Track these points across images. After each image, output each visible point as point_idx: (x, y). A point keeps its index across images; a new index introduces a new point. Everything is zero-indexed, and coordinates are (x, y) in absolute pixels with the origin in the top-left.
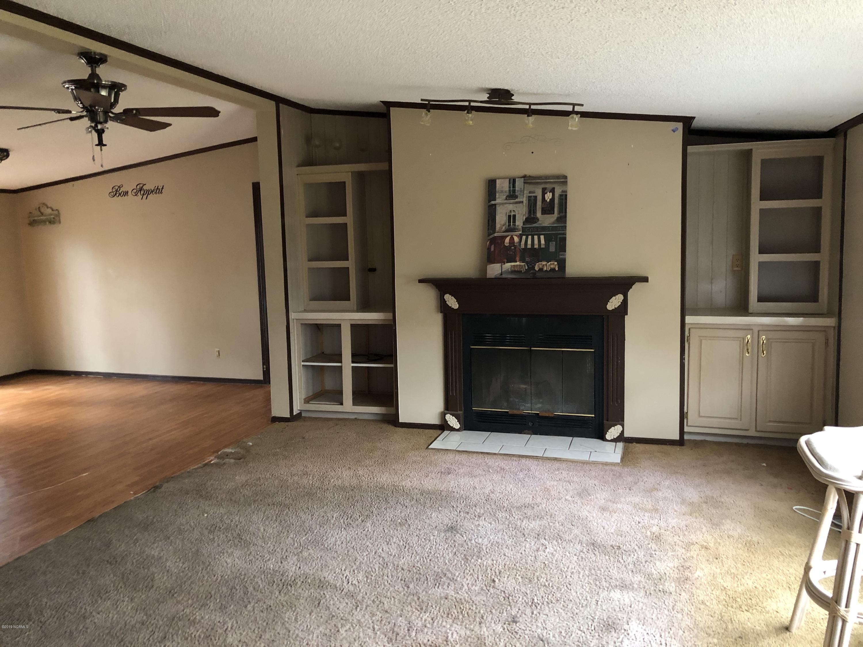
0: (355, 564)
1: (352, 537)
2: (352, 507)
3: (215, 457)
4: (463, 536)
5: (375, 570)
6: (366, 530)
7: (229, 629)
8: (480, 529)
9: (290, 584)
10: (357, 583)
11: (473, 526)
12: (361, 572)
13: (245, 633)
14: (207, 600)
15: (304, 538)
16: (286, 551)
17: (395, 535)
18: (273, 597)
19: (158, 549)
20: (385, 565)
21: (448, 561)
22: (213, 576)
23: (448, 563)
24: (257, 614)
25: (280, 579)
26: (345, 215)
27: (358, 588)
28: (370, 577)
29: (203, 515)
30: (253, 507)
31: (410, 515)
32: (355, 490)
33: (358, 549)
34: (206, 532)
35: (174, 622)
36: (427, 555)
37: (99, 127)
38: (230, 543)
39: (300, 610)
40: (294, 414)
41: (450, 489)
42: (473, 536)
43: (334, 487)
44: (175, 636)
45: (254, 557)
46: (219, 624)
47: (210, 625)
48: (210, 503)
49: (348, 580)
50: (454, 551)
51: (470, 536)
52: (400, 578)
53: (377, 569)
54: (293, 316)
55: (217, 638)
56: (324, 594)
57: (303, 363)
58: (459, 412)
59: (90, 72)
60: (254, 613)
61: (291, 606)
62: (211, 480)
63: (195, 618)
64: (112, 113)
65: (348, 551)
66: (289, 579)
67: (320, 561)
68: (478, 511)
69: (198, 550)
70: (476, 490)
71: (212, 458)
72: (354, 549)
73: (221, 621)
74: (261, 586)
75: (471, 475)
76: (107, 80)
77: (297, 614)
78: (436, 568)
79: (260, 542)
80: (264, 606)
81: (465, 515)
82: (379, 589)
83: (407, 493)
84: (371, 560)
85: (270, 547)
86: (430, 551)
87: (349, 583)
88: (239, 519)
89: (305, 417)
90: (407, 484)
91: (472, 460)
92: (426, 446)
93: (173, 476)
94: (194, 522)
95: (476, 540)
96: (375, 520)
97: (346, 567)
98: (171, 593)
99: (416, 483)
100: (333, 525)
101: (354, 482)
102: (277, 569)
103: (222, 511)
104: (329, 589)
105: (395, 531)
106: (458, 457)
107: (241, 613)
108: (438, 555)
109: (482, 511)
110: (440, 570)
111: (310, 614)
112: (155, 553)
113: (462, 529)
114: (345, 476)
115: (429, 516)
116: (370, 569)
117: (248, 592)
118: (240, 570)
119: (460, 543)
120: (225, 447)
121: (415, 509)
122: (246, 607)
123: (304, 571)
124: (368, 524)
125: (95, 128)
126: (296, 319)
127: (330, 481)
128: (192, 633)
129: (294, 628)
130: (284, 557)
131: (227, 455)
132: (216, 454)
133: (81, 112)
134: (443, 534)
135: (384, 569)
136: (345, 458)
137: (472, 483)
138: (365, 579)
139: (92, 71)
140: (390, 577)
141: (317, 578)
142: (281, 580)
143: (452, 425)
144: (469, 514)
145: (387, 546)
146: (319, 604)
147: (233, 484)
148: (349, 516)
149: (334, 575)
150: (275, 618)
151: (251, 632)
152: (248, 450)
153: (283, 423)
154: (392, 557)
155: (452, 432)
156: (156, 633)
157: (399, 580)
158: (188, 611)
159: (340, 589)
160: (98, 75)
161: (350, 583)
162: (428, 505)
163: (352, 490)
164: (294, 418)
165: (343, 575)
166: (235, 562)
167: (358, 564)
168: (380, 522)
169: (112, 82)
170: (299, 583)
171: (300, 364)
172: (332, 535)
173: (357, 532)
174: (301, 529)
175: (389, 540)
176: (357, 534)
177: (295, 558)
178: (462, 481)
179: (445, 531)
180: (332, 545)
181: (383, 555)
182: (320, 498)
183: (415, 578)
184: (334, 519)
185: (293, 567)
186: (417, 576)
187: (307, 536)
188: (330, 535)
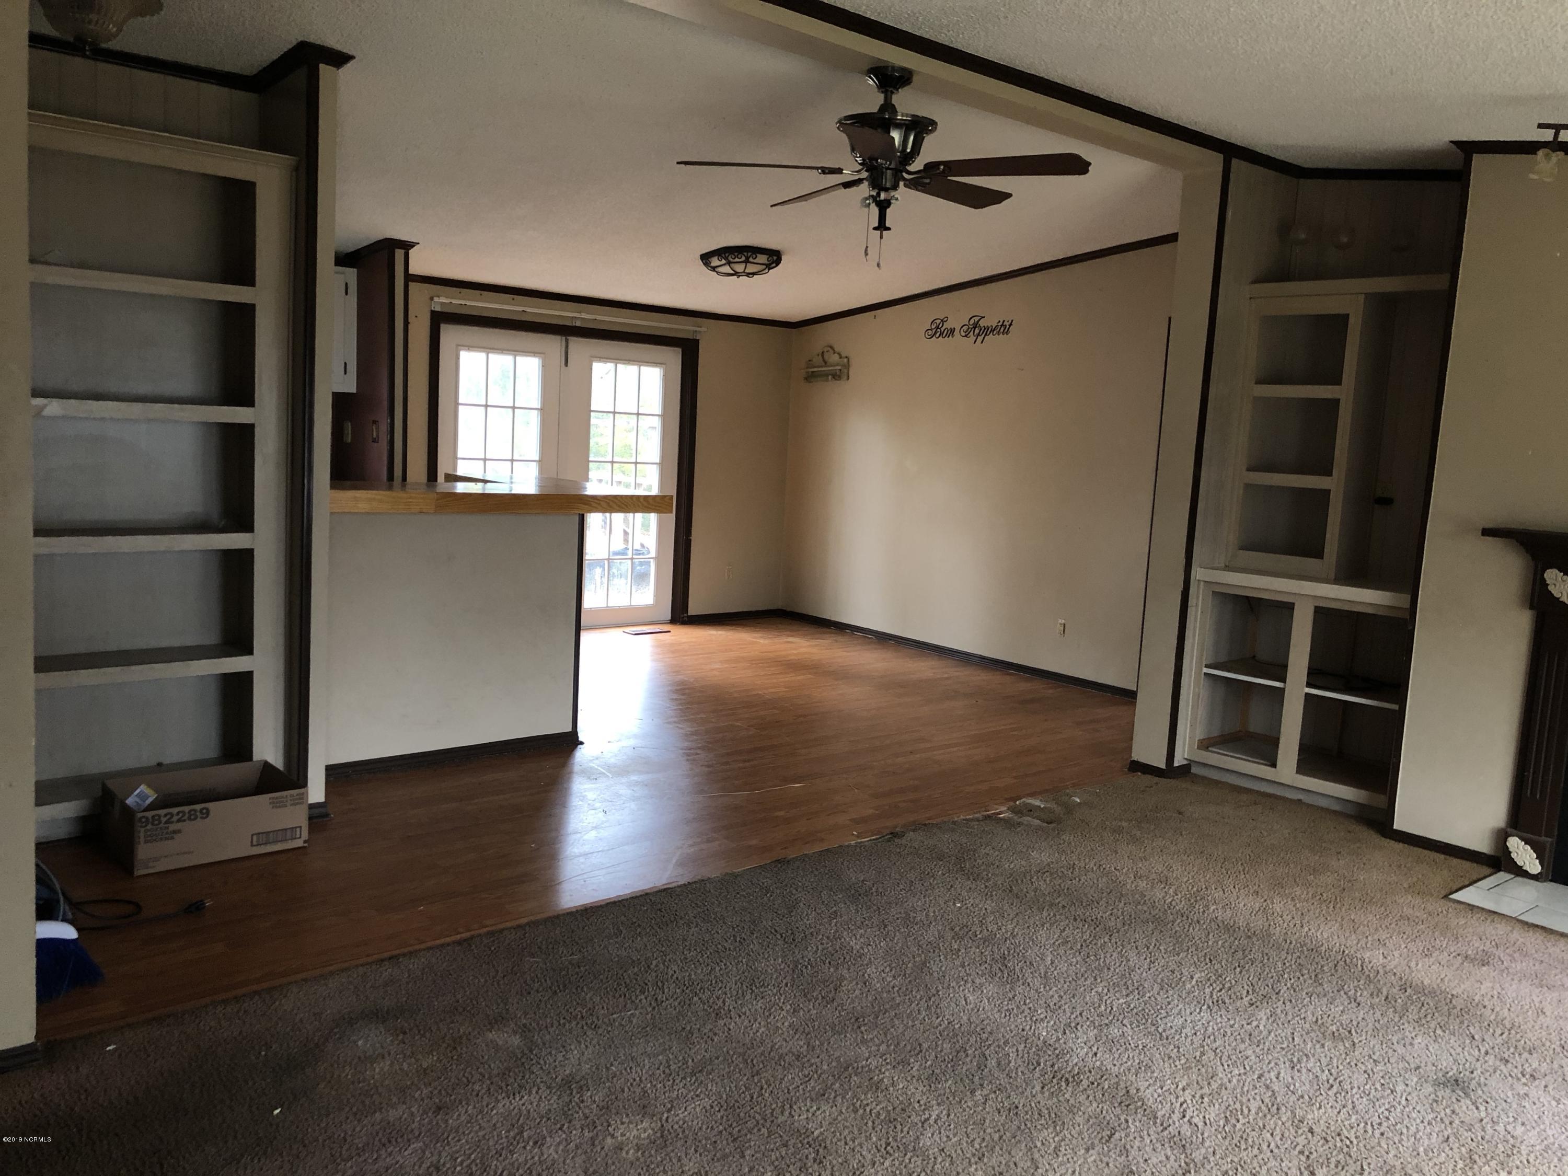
0: (1209, 1084)
1: (1219, 1030)
2: (1238, 970)
3: (1008, 809)
4: (1477, 1108)
5: (1249, 1111)
6: (1255, 1024)
7: (932, 1121)
8: (1526, 1104)
9: (1067, 1080)
10: (1201, 1125)
11: (1509, 1094)
12: (1217, 1106)
13: (956, 1139)
14: (911, 1056)
15: (1122, 1001)
16: (1081, 1014)
17: (1314, 1055)
18: (1028, 1093)
19: (862, 940)
20: (1274, 1108)
21: (1425, 1151)
22: (935, 1016)
23: (1422, 1154)
24: (988, 1113)
25: (1051, 1063)
26: (1338, 381)
27: (1199, 1135)
28: (1233, 1121)
29: (954, 904)
30: (1045, 914)
31: (1362, 1024)
32: (1255, 939)
33: (1225, 1058)
34: (949, 935)
35: (846, 1074)
36: (1376, 1120)
37: (883, 196)
38: (983, 968)
39: (1069, 1136)
40: (1176, 764)
41: (1477, 998)
42: (1503, 1116)
43: (1212, 920)
44: (839, 1099)
45: (1018, 1007)
46: (917, 1105)
47: (901, 1103)
48: (974, 886)
49: (1185, 1111)
50: (1446, 1134)
51: (1495, 1114)
52: (1298, 1148)
53: (1253, 1112)
54: (1198, 573)
55: (906, 1129)
56: (1127, 1121)
57: (1205, 670)
58: (1543, 838)
59: (882, 102)
60: (984, 1109)
61: (1056, 1121)
62: (987, 845)
63: (882, 1080)
64: (909, 173)
65: (1203, 1054)
66: (1069, 1069)
67: (1140, 1054)
68: (1535, 1065)
69: (924, 964)
70: (1542, 1017)
71: (1004, 808)
72: (1216, 1055)
73: (922, 1102)
74: (1013, 1064)
75: (1540, 982)
76: (906, 112)
77: (1063, 1140)
78: (1391, 1155)
79: (1037, 982)
80: (1006, 1104)
81: (1498, 1063)
82: (1245, 1154)
83: (1371, 978)
84: (1245, 1089)
85: (1053, 996)
86: (1386, 1113)
87: (1184, 1116)
88: (1013, 929)
89: (1195, 775)
90: (1375, 957)
91: (1551, 950)
92: (1443, 893)
93: (927, 822)
94: (934, 912)
95: (1509, 1128)
96: (1279, 1011)
97: (1188, 1085)
98: (857, 1020)
99: (1396, 961)
100: (1188, 993)
101: (1258, 923)
102: (1052, 1042)
103: (990, 905)
104: (1139, 1116)
105: (1318, 1046)
106: (1518, 935)
107: (961, 1101)
108: (1405, 1131)
109: (1545, 1067)
110: (1398, 1164)
111: (1087, 1150)
112: (856, 944)
113: (1480, 1092)
114: (1241, 905)
115: (1408, 1041)
116: (1238, 1106)
117: (986, 1066)
118: (985, 1023)
119: (1467, 1120)
120: (1032, 795)
121: (1378, 1015)
122: (973, 1092)
123: (1102, 1064)
124: (1262, 1015)
125: (875, 199)
126: (1205, 582)
127: (1207, 907)
128: (868, 1105)
129: (1047, 1166)
130: (1073, 1025)
131: (1031, 810)
132: (1012, 804)
133: (858, 172)
134: (1431, 1089)
135: (1269, 1117)
136: (1252, 871)
137: (1537, 1000)
138: (1222, 1123)
139: (886, 98)
140: (1278, 1138)
141: (1122, 1085)
142: (1052, 1066)
143: (1520, 863)
144: (1509, 1065)
145: (1289, 1071)
146: (1110, 1137)
147: (1023, 863)
148: (1227, 985)
149: (1159, 1091)
150: (1019, 1133)
151: (967, 1142)
152: (1069, 809)
153: (1149, 776)
154: (1293, 1098)
155: (1519, 879)
156: (812, 1082)
157: (1296, 1153)
158: (874, 1063)
159: (1162, 1125)
160: (894, 106)
161: (1186, 1120)
162: (1413, 1016)
163: (1249, 937)
164: (1171, 772)
165: (1177, 1097)
166: (982, 1004)
167: (1214, 1086)
168: (1290, 1018)
169: (913, 116)
170: (1085, 1083)
171: (1202, 670)
172: (1179, 1013)
173: (1232, 1022)
174: (1122, 983)
175: (1299, 1061)
176: (1232, 1026)
177: (1092, 1034)
178: (1512, 990)
179: (1437, 1084)
180: (1173, 1031)
181: (1276, 1088)
182: (1178, 934)
183: (1333, 1160)
184: (1194, 982)
185: (1082, 1048)
186: (1341, 1156)
187: (1128, 999)
188: (1175, 1011)
